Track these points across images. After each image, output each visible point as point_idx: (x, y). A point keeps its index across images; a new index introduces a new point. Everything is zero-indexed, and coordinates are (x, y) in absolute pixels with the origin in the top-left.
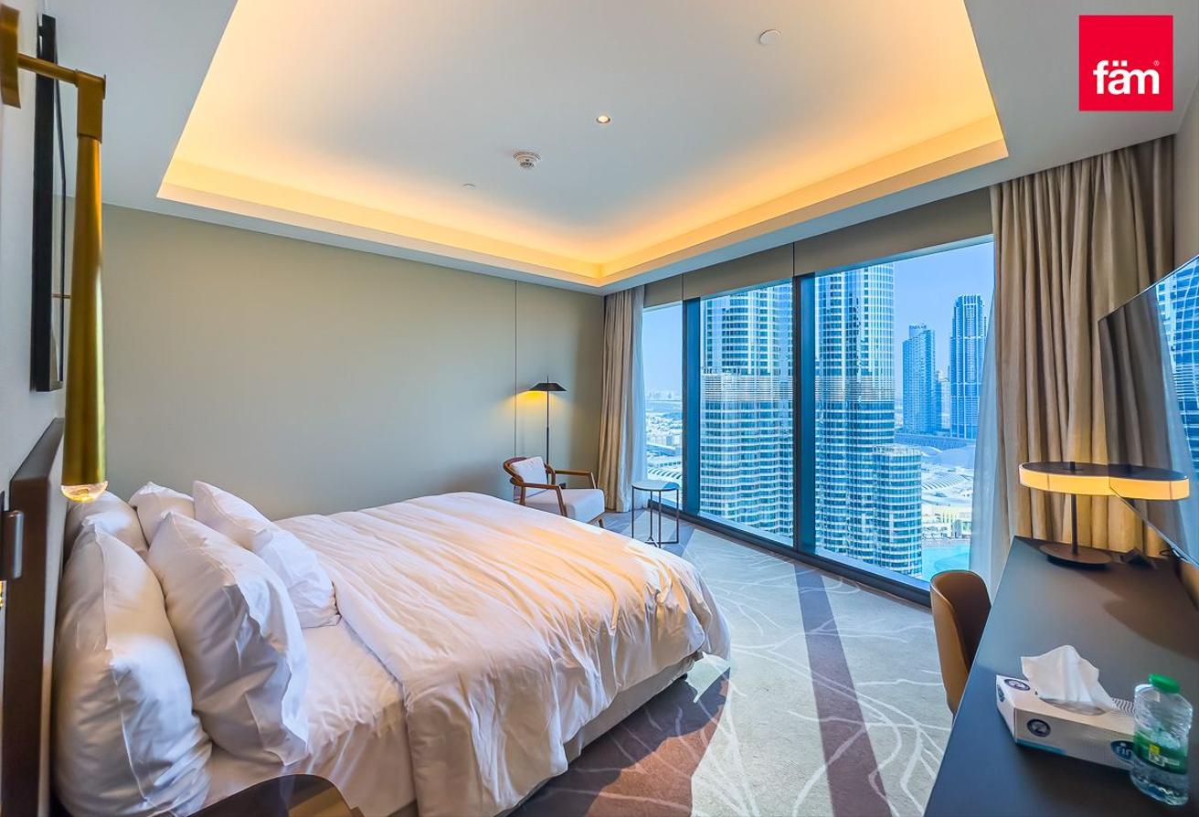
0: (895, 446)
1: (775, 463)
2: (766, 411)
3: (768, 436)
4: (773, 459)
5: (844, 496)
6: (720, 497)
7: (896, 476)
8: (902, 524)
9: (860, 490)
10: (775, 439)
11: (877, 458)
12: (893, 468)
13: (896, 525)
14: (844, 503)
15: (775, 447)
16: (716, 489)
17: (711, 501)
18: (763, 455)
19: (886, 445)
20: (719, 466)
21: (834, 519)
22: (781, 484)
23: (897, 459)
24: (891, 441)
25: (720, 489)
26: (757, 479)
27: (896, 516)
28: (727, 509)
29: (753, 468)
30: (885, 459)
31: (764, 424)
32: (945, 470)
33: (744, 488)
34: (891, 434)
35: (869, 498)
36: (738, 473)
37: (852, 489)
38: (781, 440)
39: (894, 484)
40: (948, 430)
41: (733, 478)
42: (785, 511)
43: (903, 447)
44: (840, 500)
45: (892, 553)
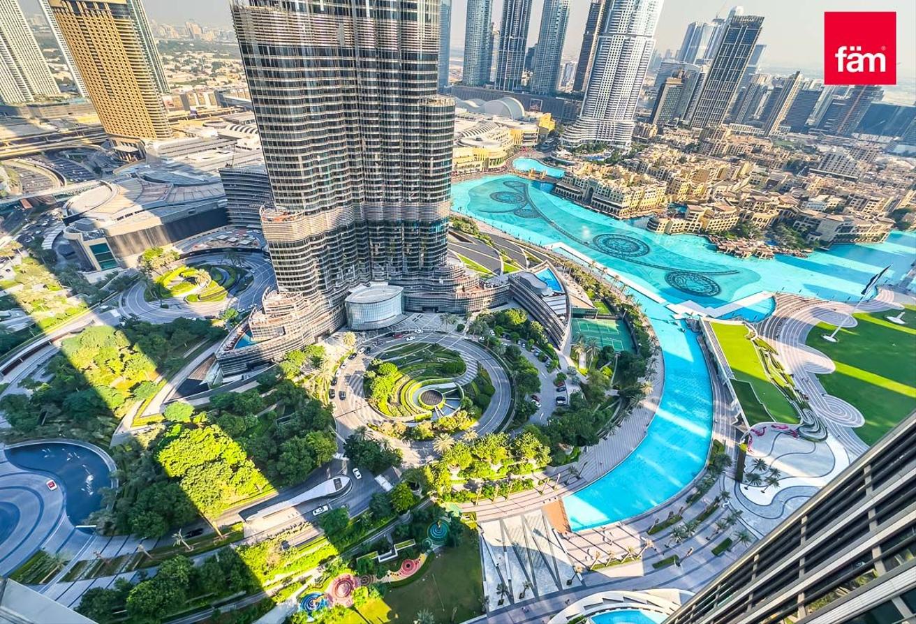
0: (437, 97)
1: (340, 115)
2: (324, 58)
3: (331, 87)
4: (337, 112)
5: (397, 144)
6: (292, 152)
7: (436, 125)
8: (439, 164)
9: (410, 138)
10: (337, 91)
11: (424, 109)
12: (434, 118)
13: (435, 165)
14: (397, 150)
15: (338, 99)
16: (287, 144)
17: (285, 155)
18: (328, 108)
19: (431, 97)
20: (287, 121)
21: (392, 164)
22: (348, 136)
23: (437, 110)
24: (434, 92)
25: (291, 144)
26: (324, 132)
27: (436, 158)
28: (301, 162)
29: (320, 122)
30: (428, 109)
31: (325, 75)
32: (484, 118)
33: (313, 141)
34: (434, 85)
35: (416, 144)
36: (305, 127)
37: (404, 138)
38: (343, 92)
39: (436, 132)
40: (493, 83)
41: (302, 132)
42: (353, 160)
43: (443, 98)
44: (396, 147)
45: (431, 187)
